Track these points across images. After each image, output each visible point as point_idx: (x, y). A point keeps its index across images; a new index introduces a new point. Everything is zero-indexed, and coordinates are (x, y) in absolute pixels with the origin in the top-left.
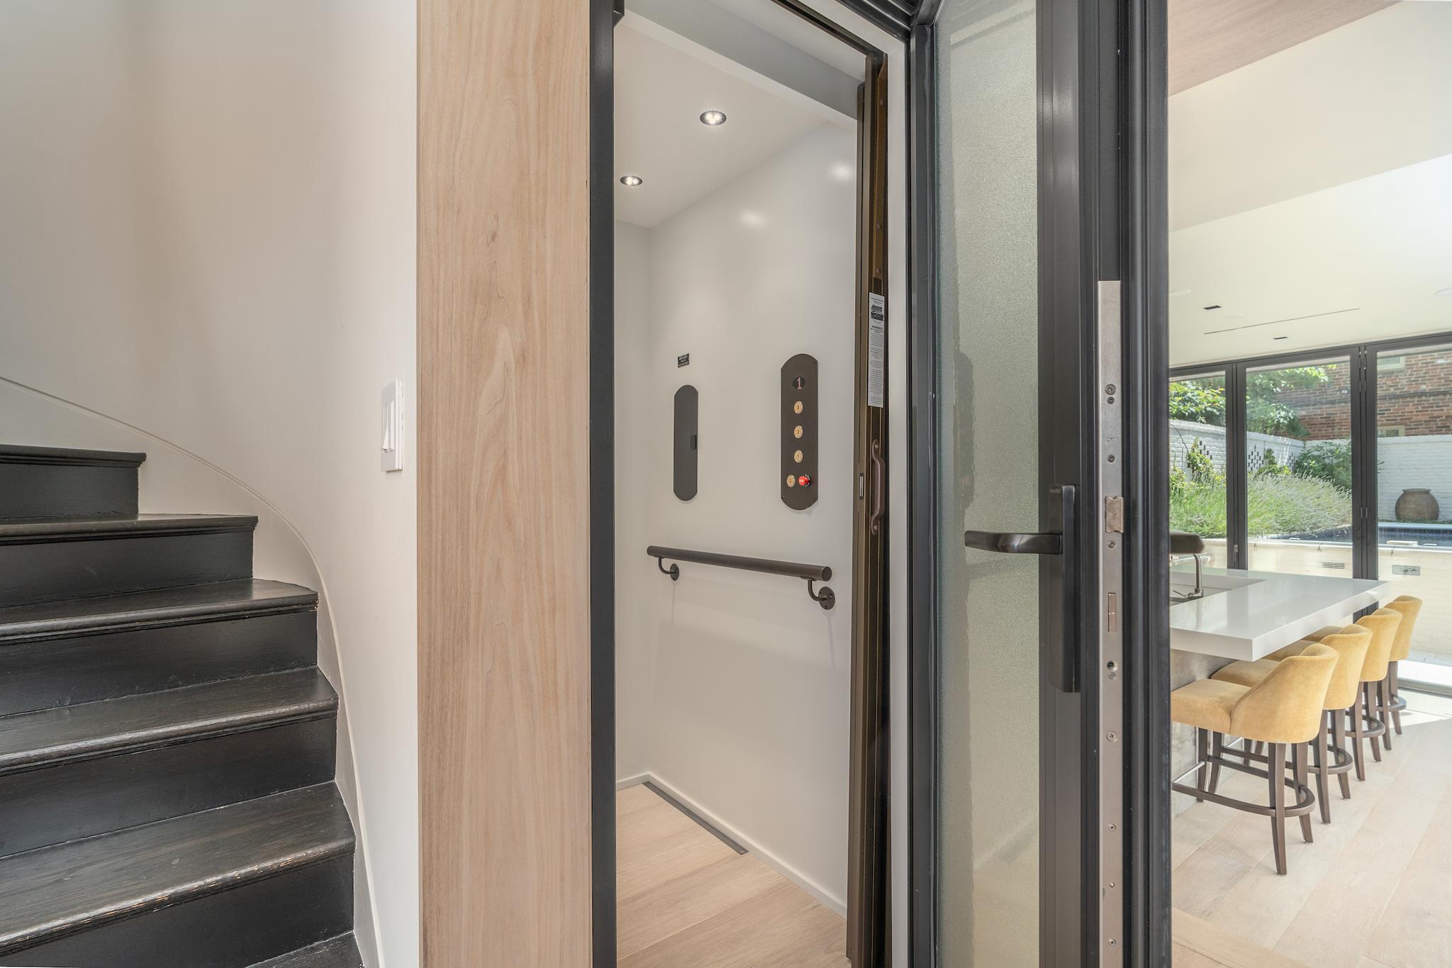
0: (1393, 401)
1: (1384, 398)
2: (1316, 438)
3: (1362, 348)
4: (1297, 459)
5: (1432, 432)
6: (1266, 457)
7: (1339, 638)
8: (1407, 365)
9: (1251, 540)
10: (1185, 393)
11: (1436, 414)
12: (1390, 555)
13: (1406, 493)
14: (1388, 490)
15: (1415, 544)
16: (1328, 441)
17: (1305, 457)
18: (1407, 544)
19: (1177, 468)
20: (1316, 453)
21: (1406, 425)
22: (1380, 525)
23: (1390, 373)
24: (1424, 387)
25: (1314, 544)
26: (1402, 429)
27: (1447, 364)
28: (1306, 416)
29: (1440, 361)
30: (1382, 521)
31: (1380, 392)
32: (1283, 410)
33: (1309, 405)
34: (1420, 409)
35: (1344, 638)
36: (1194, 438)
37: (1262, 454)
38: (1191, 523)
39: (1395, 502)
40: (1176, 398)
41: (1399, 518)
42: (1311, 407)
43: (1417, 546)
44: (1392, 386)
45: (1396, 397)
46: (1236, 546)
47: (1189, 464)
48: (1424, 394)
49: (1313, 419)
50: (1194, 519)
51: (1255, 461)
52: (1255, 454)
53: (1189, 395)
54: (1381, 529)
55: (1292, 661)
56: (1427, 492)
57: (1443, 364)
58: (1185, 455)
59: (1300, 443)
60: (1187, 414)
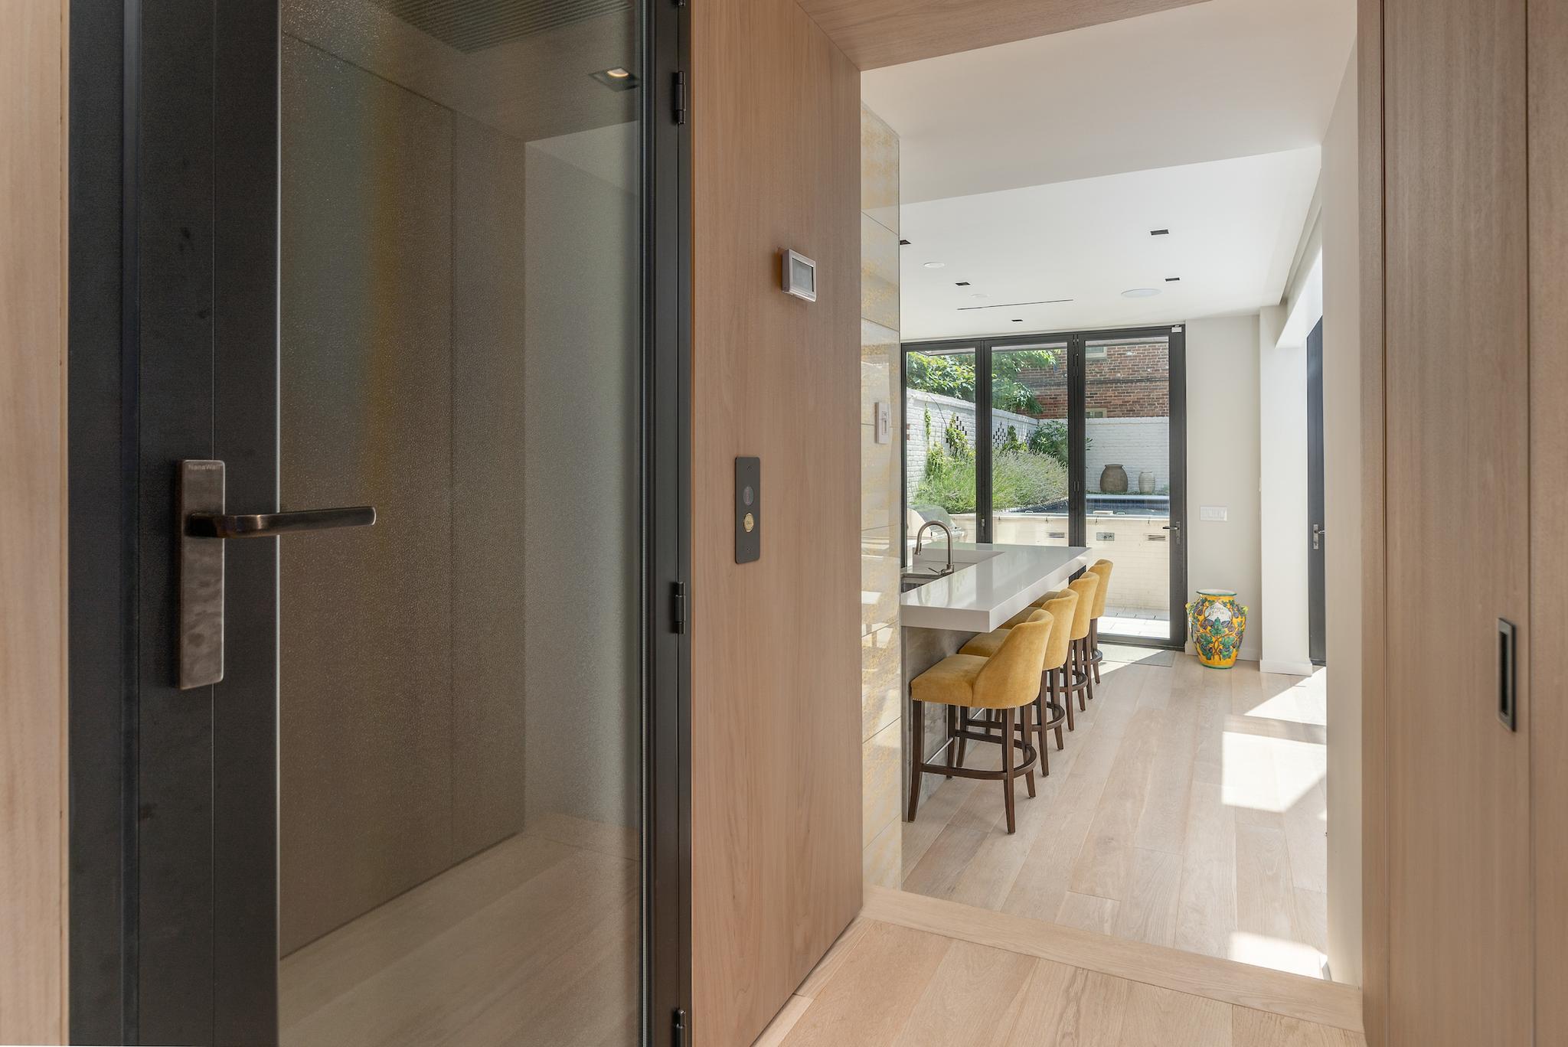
0: (1099, 386)
1: (1092, 383)
2: (1046, 417)
3: (1075, 336)
4: (1032, 436)
5: (1124, 416)
6: (1009, 433)
7: (1055, 603)
8: (1108, 355)
9: (995, 514)
10: (945, 368)
11: (1126, 399)
12: (1096, 523)
13: (1107, 468)
14: (1095, 464)
15: (1111, 513)
16: (1055, 420)
17: (1039, 434)
18: (1106, 514)
19: (937, 443)
20: (1047, 431)
21: (1107, 407)
22: (1088, 496)
23: (1097, 361)
24: (1119, 375)
25: (1042, 516)
26: (1105, 411)
27: (1134, 356)
28: (1039, 396)
29: (1129, 354)
30: (1089, 493)
31: (1089, 377)
32: (1023, 389)
33: (1041, 386)
34: (1116, 394)
35: (1059, 602)
36: (952, 413)
37: (1006, 431)
38: (948, 498)
39: (1100, 476)
40: (937, 372)
41: (1104, 491)
42: (1043, 388)
43: (1112, 514)
44: (1098, 373)
45: (1101, 382)
46: (983, 520)
47: (947, 439)
48: (1118, 381)
49: (1044, 399)
50: (951, 495)
51: (1001, 437)
52: (1001, 430)
53: (948, 369)
54: (1088, 500)
55: (1019, 628)
56: (1120, 467)
57: (1130, 356)
58: (944, 430)
59: (1034, 421)
60: (946, 388)
